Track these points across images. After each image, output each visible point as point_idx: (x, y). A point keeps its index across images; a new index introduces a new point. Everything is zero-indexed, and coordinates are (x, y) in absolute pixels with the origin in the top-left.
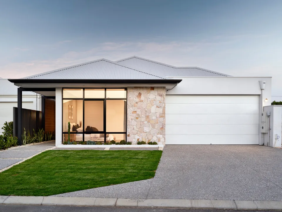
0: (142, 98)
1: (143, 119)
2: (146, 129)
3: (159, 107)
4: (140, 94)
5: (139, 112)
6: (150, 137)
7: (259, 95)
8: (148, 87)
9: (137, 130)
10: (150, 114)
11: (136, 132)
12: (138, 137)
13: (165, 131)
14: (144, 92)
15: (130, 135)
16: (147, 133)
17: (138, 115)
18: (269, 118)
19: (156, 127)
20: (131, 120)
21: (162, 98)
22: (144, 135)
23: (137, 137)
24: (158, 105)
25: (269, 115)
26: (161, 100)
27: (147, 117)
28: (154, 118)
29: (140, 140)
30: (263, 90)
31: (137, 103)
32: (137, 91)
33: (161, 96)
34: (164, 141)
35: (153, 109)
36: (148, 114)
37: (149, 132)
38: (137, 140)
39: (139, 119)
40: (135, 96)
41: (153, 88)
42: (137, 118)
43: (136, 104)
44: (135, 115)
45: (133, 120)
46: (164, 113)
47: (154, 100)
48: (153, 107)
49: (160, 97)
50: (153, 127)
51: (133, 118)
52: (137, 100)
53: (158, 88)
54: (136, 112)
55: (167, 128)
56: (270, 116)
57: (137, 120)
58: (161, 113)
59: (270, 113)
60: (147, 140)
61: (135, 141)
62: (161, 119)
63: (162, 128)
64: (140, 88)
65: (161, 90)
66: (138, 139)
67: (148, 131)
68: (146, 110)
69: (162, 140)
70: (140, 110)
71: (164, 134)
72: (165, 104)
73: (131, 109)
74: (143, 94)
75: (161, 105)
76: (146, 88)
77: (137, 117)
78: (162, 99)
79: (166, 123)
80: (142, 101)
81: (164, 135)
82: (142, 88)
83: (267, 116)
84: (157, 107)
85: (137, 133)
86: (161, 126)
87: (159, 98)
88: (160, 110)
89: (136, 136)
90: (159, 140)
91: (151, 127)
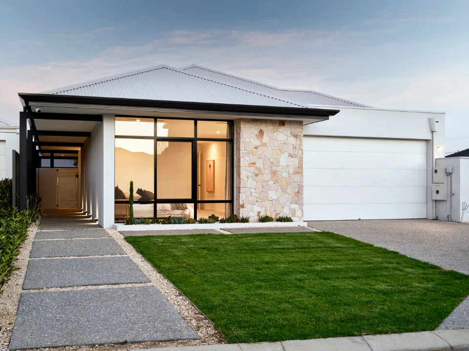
0: (265, 139)
1: (267, 176)
2: (272, 195)
3: (292, 157)
4: (261, 132)
5: (259, 164)
6: (278, 210)
7: (427, 141)
8: (275, 120)
9: (257, 195)
10: (279, 169)
11: (255, 200)
12: (259, 209)
13: (302, 198)
14: (267, 129)
15: (245, 205)
16: (274, 201)
17: (259, 169)
18: (449, 177)
19: (289, 191)
20: (246, 179)
21: (298, 140)
22: (267, 204)
23: (257, 209)
24: (291, 153)
25: (451, 172)
26: (297, 144)
27: (274, 173)
28: (285, 175)
29: (263, 214)
30: (434, 133)
31: (256, 148)
32: (256, 127)
33: (296, 136)
34: (301, 215)
35: (284, 160)
36: (274, 168)
37: (278, 200)
38: (256, 214)
39: (260, 176)
40: (253, 136)
41: (282, 123)
42: (257, 175)
43: (255, 150)
44: (252, 169)
45: (250, 179)
46: (301, 167)
47: (285, 144)
48: (283, 156)
49: (295, 139)
50: (284, 190)
51: (250, 174)
52: (256, 142)
53: (291, 122)
54: (254, 163)
55: (306, 192)
56: (453, 174)
57: (257, 179)
58: (296, 166)
59: (452, 169)
60: (275, 214)
61: (253, 216)
62: (297, 178)
63: (298, 192)
64: (261, 121)
65: (296, 127)
66: (259, 213)
67: (275, 198)
68: (272, 160)
69: (299, 213)
70: (262, 160)
71: (301, 202)
72: (302, 150)
73: (247, 158)
74: (266, 132)
75: (296, 153)
76: (272, 122)
77: (257, 172)
78: (298, 142)
79: (304, 185)
80: (265, 145)
81: (301, 205)
82: (266, 121)
83: (446, 173)
84: (290, 155)
85: (257, 201)
86: (297, 190)
87: (292, 140)
88: (295, 161)
89: (255, 206)
90: (294, 214)
91: (279, 191)
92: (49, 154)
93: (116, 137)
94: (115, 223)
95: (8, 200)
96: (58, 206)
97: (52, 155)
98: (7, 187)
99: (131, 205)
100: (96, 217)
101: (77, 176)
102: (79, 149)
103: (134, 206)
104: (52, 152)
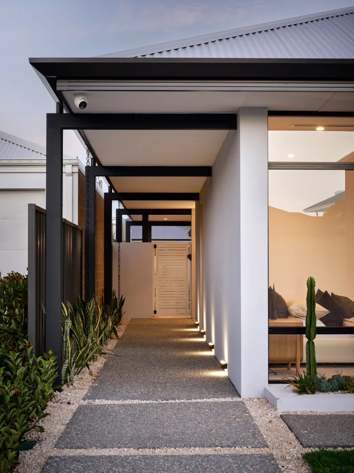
92: (139, 218)
93: (272, 166)
94: (270, 382)
95: (17, 323)
96: (155, 312)
97: (145, 218)
98: (16, 292)
99: (310, 339)
100: (223, 359)
101: (190, 257)
102: (191, 205)
103: (319, 339)
104: (146, 212)
